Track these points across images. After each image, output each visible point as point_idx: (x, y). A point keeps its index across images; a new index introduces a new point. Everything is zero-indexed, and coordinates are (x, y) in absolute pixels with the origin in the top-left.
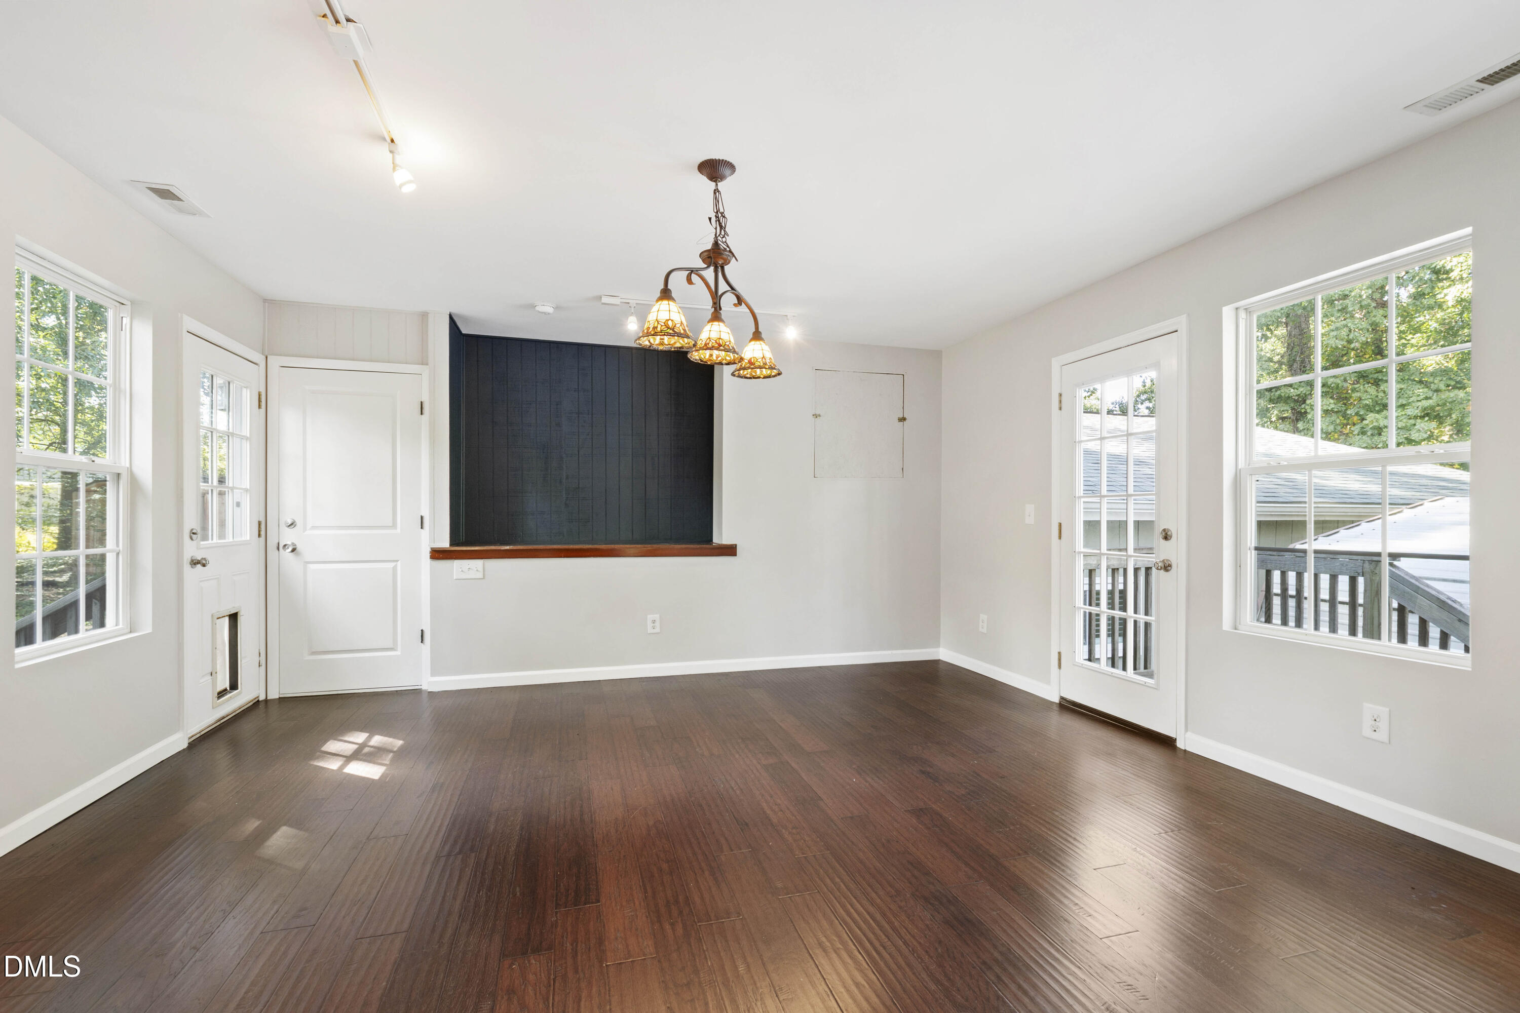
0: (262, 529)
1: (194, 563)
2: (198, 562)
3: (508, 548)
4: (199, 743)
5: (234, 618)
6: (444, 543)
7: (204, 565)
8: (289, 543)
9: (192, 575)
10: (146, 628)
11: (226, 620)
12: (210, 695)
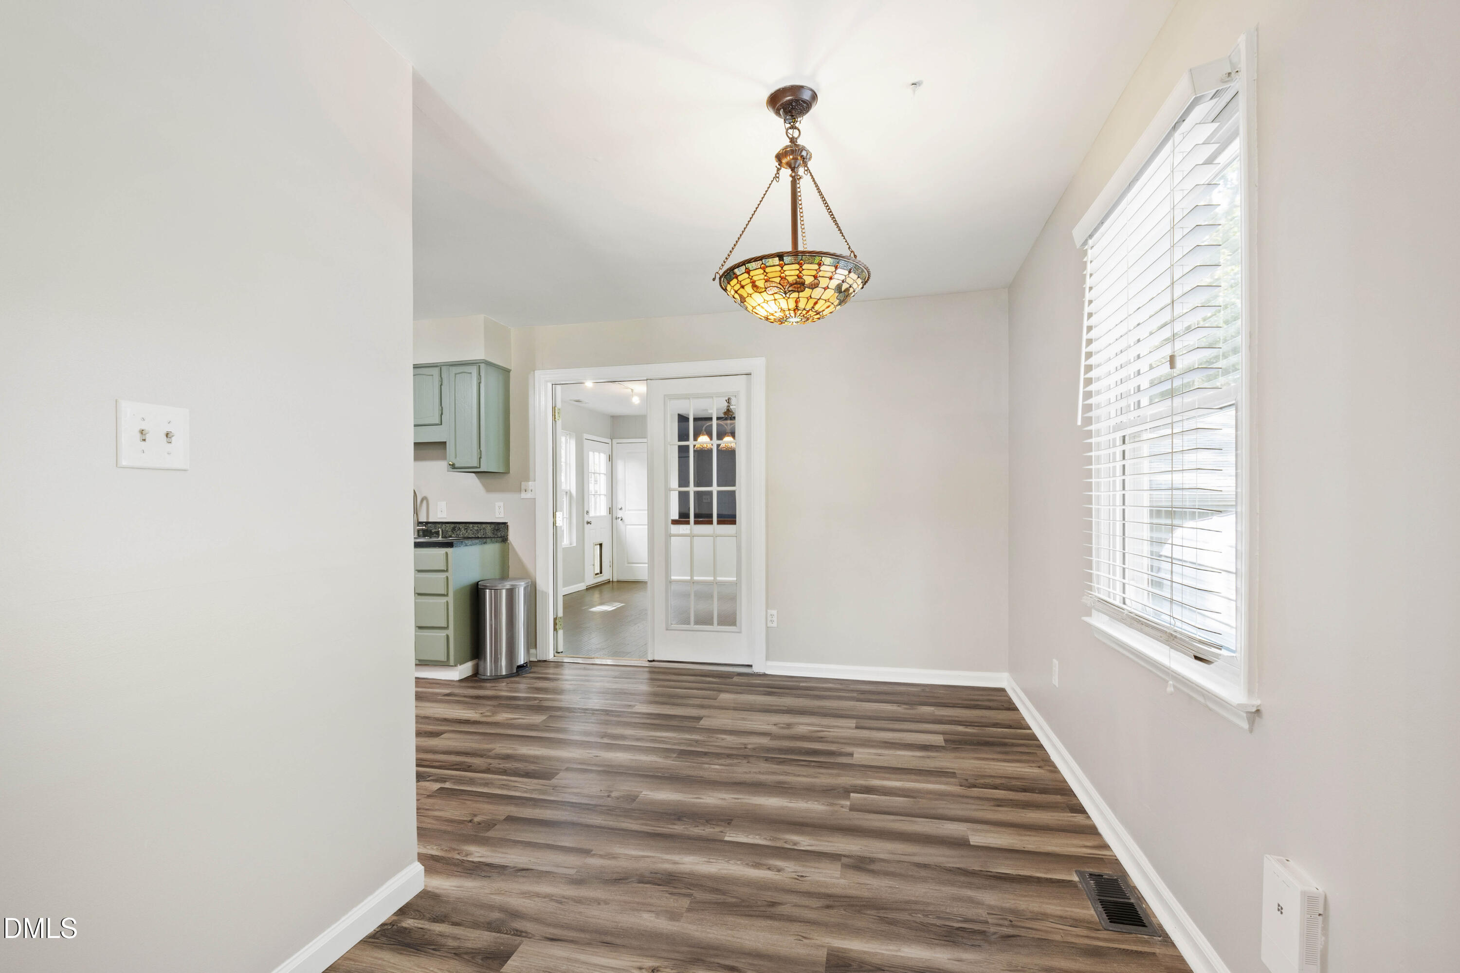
0: (611, 511)
1: (588, 523)
2: (589, 523)
3: (701, 519)
4: (590, 589)
5: (601, 545)
6: (676, 517)
7: (590, 524)
8: (620, 516)
9: (587, 527)
10: (575, 545)
11: (599, 546)
12: (592, 575)
